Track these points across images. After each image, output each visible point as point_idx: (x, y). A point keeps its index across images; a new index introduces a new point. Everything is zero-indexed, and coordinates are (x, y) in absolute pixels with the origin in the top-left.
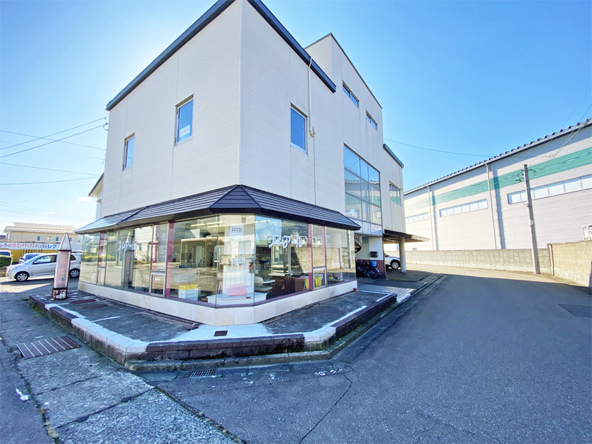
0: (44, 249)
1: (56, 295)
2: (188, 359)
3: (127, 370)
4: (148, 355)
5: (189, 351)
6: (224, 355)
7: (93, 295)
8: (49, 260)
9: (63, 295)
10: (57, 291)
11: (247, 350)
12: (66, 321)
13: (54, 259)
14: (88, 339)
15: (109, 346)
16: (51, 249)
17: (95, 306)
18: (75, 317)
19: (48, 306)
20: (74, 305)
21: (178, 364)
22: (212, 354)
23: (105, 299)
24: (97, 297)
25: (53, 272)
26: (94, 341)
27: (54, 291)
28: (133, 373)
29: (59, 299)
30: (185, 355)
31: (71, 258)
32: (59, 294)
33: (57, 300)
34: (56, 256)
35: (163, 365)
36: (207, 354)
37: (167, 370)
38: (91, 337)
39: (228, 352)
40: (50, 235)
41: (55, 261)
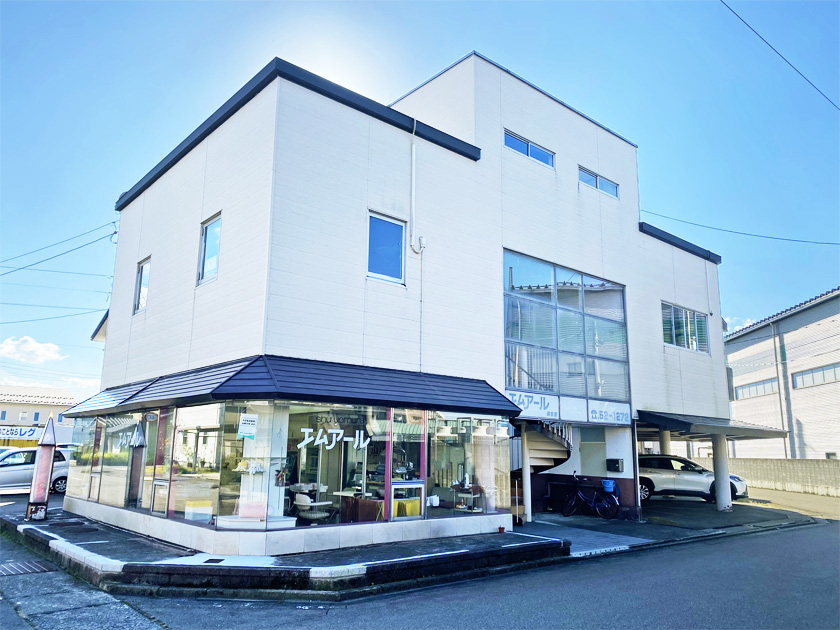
0: (13, 437)
1: (32, 513)
2: (168, 584)
3: (101, 590)
4: (124, 576)
5: (170, 575)
6: (209, 585)
7: (82, 517)
8: (22, 460)
9: (41, 514)
10: (34, 508)
11: (236, 581)
12: (42, 545)
13: (31, 458)
14: (66, 563)
15: (87, 567)
16: (26, 437)
17: (81, 529)
18: (54, 539)
19: (21, 528)
20: (53, 528)
21: (155, 589)
22: (195, 582)
23: (97, 522)
24: (88, 520)
25: (28, 481)
26: (72, 565)
27: (30, 507)
28: (105, 592)
29: (35, 520)
30: (166, 579)
31: (55, 457)
32: (36, 512)
33: (33, 521)
34: (34, 452)
35: (138, 587)
36: (189, 580)
37: (142, 594)
38: (70, 560)
39: (215, 580)
40: (24, 408)
41: (32, 462)
